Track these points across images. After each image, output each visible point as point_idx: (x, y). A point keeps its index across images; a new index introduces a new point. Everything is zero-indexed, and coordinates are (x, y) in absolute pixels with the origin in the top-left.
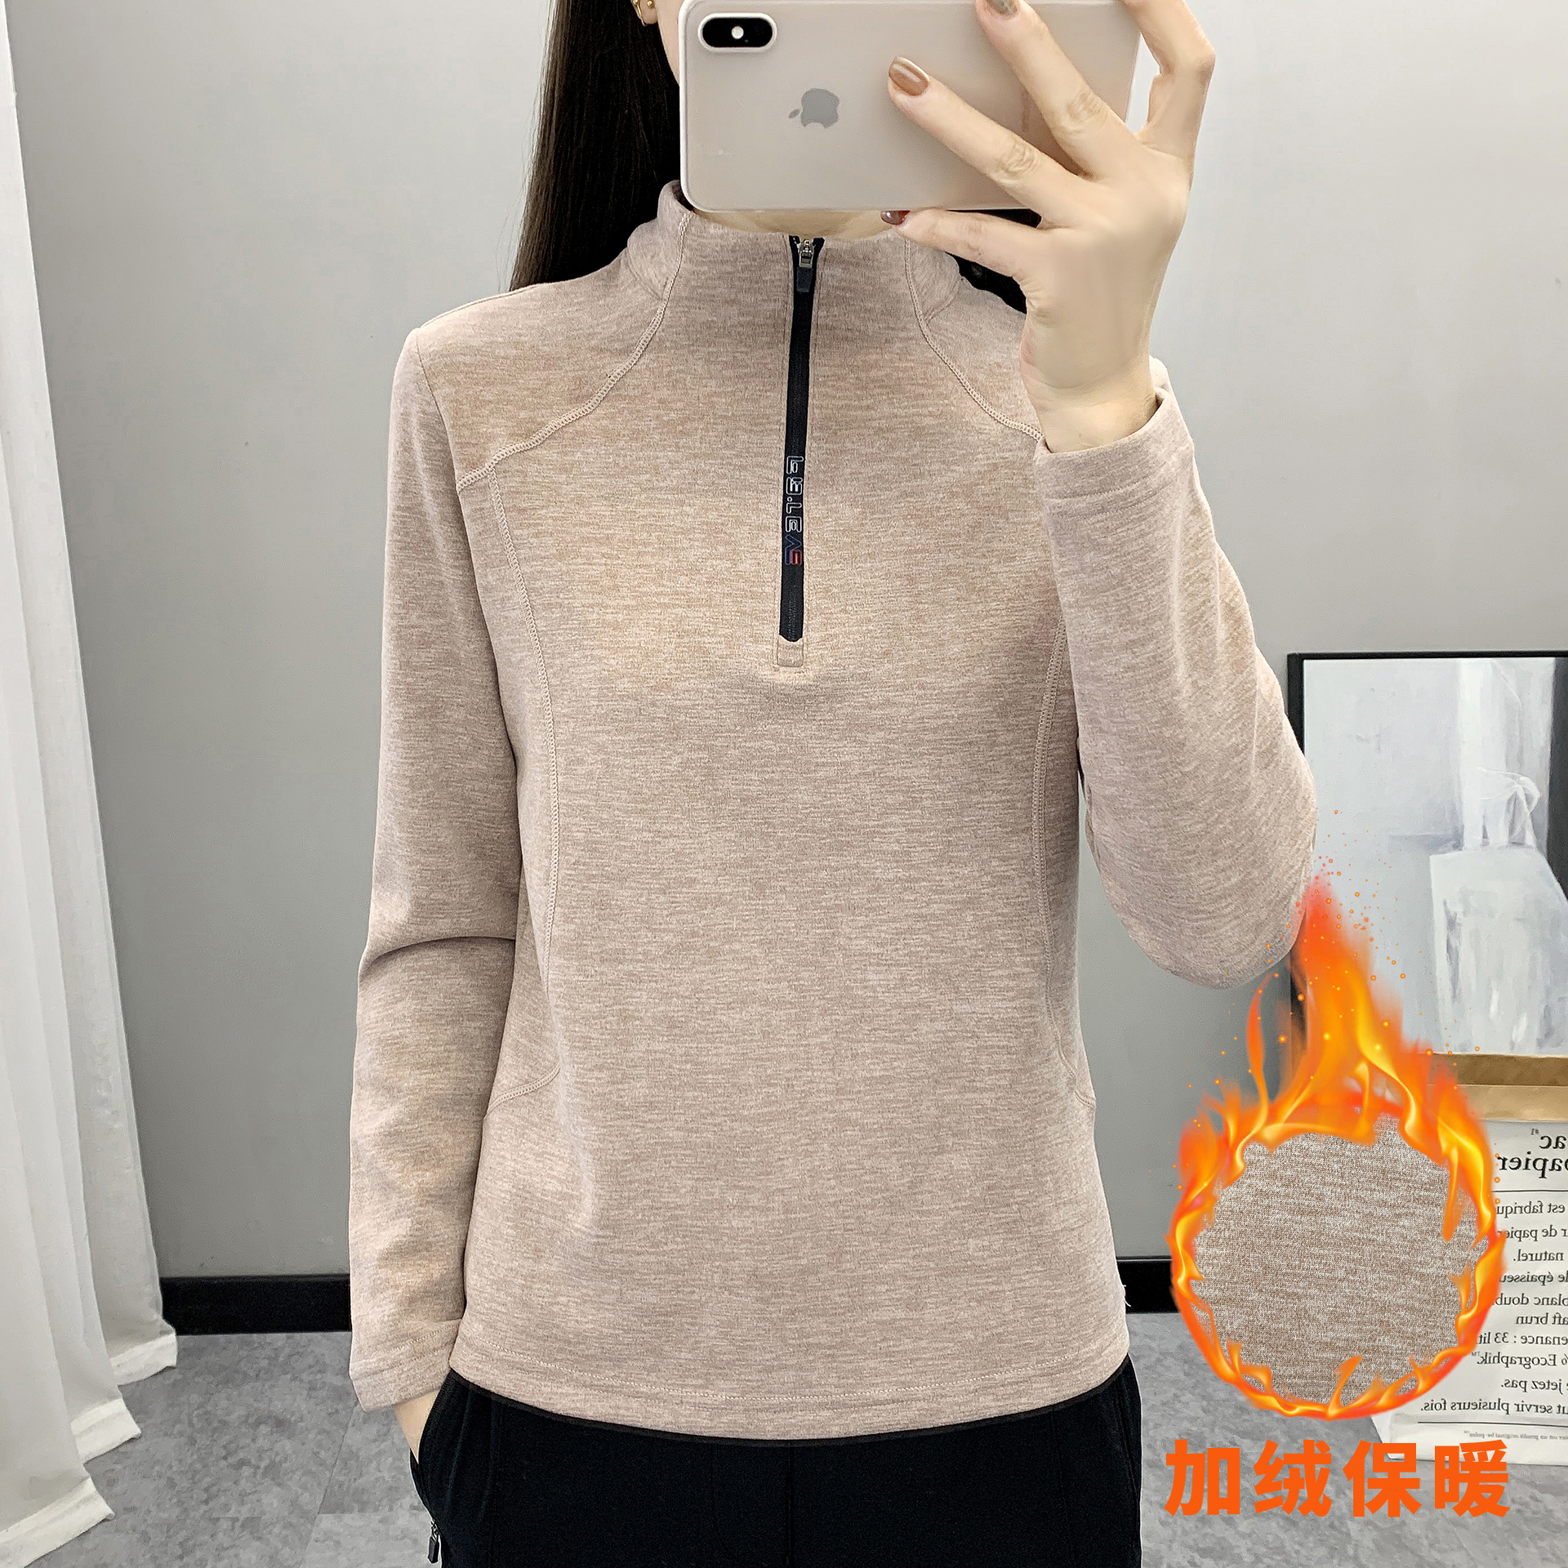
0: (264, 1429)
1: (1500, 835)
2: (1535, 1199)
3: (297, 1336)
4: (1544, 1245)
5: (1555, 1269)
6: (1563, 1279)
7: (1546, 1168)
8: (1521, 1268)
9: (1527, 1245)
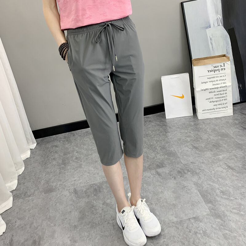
0: (54, 147)
1: (216, 25)
2: (214, 76)
3: (57, 135)
4: (216, 83)
5: (219, 86)
6: (220, 88)
7: (215, 71)
8: (214, 87)
9: (214, 83)
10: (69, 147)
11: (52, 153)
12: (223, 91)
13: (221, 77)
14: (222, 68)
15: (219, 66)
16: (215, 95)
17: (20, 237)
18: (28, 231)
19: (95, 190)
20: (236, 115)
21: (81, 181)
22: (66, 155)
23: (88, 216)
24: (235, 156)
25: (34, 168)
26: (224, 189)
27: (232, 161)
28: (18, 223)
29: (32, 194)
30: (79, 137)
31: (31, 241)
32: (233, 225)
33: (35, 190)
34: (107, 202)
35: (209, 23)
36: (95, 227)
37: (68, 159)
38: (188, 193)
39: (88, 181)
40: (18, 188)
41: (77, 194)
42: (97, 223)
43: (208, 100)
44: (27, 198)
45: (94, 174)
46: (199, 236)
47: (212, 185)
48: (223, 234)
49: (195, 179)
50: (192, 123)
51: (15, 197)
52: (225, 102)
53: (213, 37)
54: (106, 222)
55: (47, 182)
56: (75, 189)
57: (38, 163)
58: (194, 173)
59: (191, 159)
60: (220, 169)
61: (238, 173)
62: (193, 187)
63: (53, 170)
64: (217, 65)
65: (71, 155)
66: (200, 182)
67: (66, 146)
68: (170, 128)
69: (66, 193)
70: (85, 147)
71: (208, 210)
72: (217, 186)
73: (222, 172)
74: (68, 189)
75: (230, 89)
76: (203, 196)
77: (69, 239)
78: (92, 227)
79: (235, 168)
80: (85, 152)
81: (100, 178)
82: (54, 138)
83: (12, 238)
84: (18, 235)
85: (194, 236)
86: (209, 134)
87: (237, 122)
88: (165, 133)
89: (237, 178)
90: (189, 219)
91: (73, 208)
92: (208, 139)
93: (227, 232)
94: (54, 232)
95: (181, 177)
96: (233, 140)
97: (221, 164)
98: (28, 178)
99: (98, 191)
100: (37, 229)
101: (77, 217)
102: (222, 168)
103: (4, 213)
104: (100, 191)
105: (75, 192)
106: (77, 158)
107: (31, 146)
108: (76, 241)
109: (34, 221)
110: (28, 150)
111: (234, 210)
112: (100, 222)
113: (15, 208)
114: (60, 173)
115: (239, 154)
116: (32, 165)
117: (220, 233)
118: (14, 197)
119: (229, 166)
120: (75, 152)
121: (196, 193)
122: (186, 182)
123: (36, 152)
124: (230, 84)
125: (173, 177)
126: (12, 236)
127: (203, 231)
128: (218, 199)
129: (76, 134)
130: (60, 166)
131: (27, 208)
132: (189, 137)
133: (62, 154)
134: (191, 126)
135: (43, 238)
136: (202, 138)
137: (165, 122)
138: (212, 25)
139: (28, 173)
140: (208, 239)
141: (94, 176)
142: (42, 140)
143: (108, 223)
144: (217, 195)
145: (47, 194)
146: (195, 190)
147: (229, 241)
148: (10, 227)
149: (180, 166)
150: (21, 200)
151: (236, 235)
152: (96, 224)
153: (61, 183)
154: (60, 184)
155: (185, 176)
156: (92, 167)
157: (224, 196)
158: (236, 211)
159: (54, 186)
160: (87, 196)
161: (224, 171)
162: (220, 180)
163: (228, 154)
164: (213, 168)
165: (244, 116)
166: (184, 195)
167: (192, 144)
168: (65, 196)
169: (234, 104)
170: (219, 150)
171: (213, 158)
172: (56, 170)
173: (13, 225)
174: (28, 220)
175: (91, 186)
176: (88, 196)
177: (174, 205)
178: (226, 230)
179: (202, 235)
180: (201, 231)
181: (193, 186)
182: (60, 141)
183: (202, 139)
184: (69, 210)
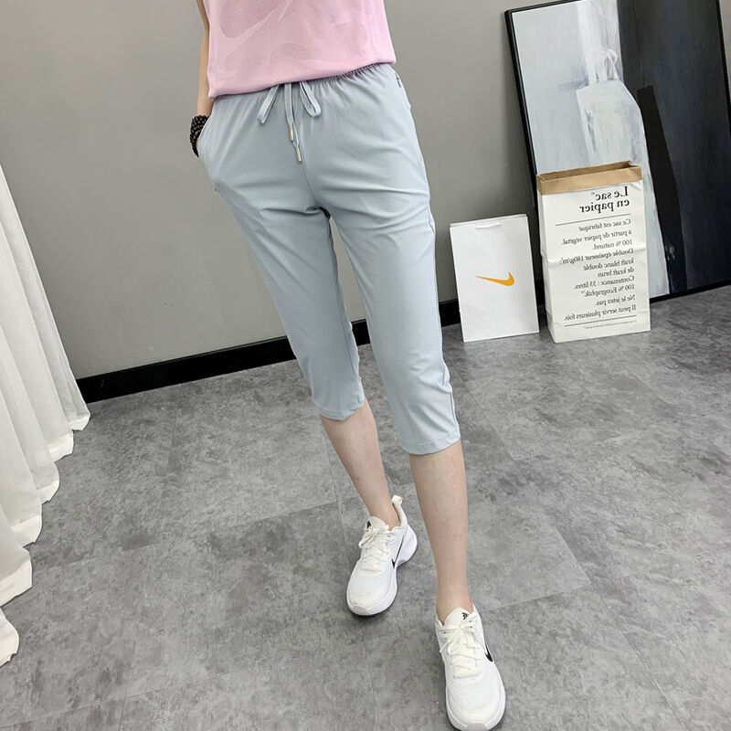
1: (604, 76)
2: (598, 222)
4: (605, 241)
5: (612, 250)
6: (615, 254)
7: (600, 208)
8: (597, 252)
9: (598, 242)
10: (188, 423)
11: (138, 440)
12: (624, 263)
13: (616, 224)
14: (620, 199)
15: (613, 195)
16: (600, 275)
17: (62, 665)
18: (83, 649)
19: (271, 535)
20: (658, 330)
21: (228, 512)
22: (181, 444)
23: (254, 603)
24: (656, 436)
25: (86, 481)
26: (628, 522)
27: (650, 451)
28: (54, 628)
29: (87, 552)
30: (215, 397)
31: (95, 675)
32: (653, 611)
33: (94, 541)
34: (306, 566)
35: (584, 71)
36: (274, 631)
37: (186, 457)
38: (530, 536)
39: (249, 514)
40: (44, 537)
41: (219, 547)
42: (282, 621)
43: (582, 289)
44: (74, 564)
45: (265, 494)
46: (563, 642)
47: (595, 514)
48: (625, 636)
49: (549, 499)
50: (538, 354)
51: (37, 562)
52: (628, 293)
53: (594, 113)
54: (307, 619)
55: (130, 519)
56: (211, 534)
57: (99, 470)
58: (544, 484)
59: (536, 448)
60: (616, 471)
61: (664, 480)
62: (543, 521)
63: (143, 488)
64: (606, 191)
65: (194, 444)
66: (562, 507)
67: (179, 421)
68: (475, 366)
69: (188, 546)
70: (234, 422)
71: (585, 578)
72: (609, 516)
73: (622, 480)
74: (192, 536)
75: (643, 257)
76: (573, 542)
77: (204, 665)
78: (267, 632)
79: (656, 468)
80: (235, 436)
81: (282, 503)
82: (142, 399)
83: (38, 671)
84: (55, 659)
85: (548, 643)
86: (584, 380)
87: (661, 348)
88: (462, 382)
89: (661, 494)
90: (536, 601)
91: (208, 584)
92: (582, 393)
93: (637, 629)
94: (160, 648)
95: (509, 494)
96: (650, 395)
97: (620, 458)
98: (73, 511)
99: (279, 538)
100: (109, 643)
101: (222, 607)
102: (621, 470)
103: (11, 604)
104: (284, 539)
105: (214, 542)
106: (211, 453)
107: (72, 422)
108: (223, 671)
109: (100, 624)
110: (65, 433)
111: (655, 575)
112: (287, 618)
113: (40, 591)
114: (165, 495)
115: (668, 433)
116: (81, 475)
117: (619, 633)
118: (34, 561)
119: (641, 464)
120: (206, 436)
121: (552, 535)
122: (523, 507)
123: (90, 439)
124: (644, 245)
125: (486, 497)
126: (40, 663)
127: (573, 629)
128: (613, 548)
129: (206, 387)
130: (164, 475)
131: (75, 590)
132: (529, 389)
133: (167, 444)
134: (534, 360)
135: (129, 664)
136: (564, 392)
137: (463, 351)
138: (592, 80)
139: (70, 495)
140: (586, 647)
141: (265, 498)
142: (104, 406)
143: (312, 619)
144: (608, 538)
145: (133, 551)
146: (548, 529)
147: (642, 650)
148: (30, 640)
149: (507, 466)
150: (56, 570)
151: (659, 635)
152: (278, 624)
153: (171, 520)
154: (167, 524)
155: (522, 493)
156: (258, 475)
157: (629, 541)
158: (661, 576)
159: (152, 529)
160: (247, 552)
161: (628, 476)
162: (617, 499)
163: (638, 432)
164: (597, 470)
165: (680, 332)
166: (518, 542)
167: (538, 407)
168: (184, 554)
169: (652, 301)
170: (612, 423)
171: (597, 443)
172: (152, 486)
173: (39, 634)
174: (81, 621)
175: (258, 526)
176: (252, 553)
177: (494, 569)
178: (635, 623)
179: (571, 639)
180: (568, 630)
181: (544, 517)
182: (159, 408)
183: (564, 396)
184: (199, 592)
